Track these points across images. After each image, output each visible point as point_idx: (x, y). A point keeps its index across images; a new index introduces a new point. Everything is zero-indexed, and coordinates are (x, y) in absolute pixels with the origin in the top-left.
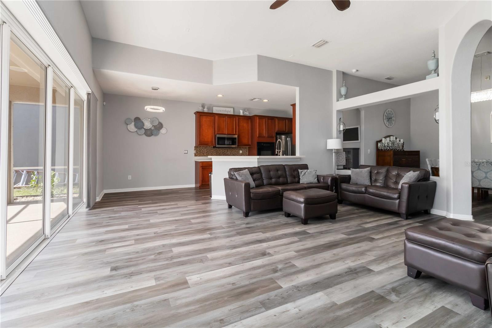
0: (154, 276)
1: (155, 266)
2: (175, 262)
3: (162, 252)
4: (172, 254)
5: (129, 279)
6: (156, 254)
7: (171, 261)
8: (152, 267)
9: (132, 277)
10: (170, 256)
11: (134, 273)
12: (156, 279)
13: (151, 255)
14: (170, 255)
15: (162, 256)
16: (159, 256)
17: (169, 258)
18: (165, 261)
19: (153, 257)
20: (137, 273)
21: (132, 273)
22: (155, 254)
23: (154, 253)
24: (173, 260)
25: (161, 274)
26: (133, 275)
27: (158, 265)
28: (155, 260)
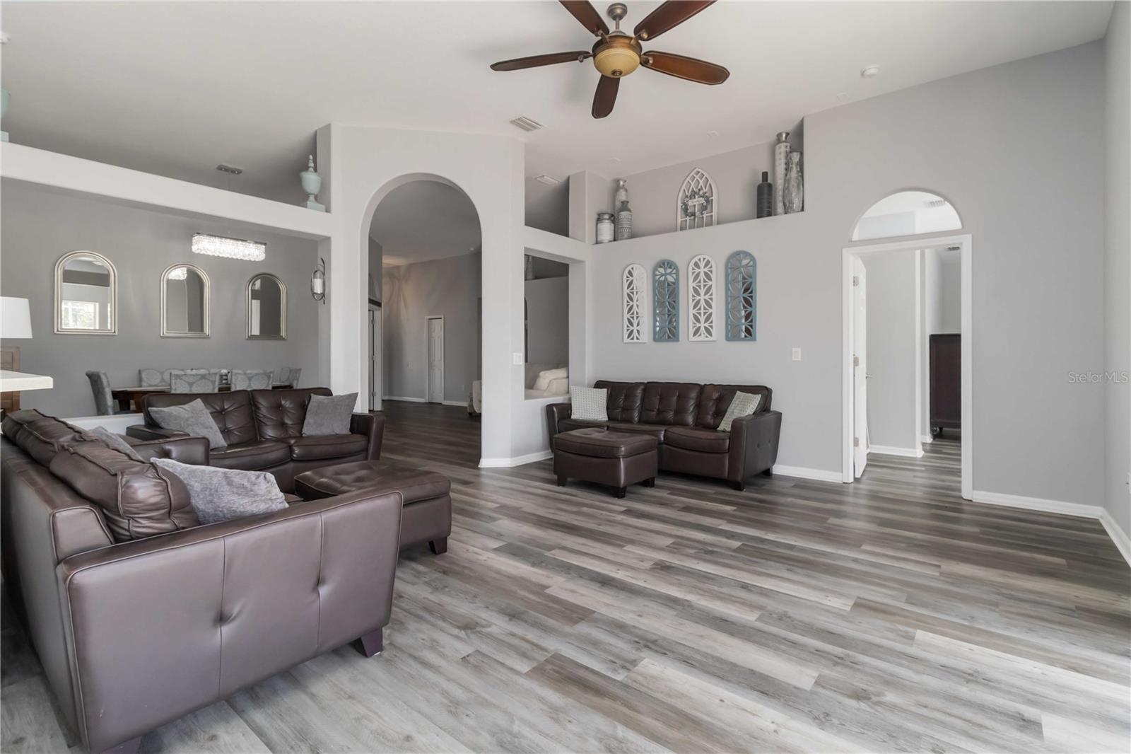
0: (912, 644)
1: (901, 665)
2: (843, 647)
3: (850, 697)
4: (826, 672)
5: (979, 669)
6: (875, 699)
7: (848, 655)
8: (908, 667)
9: (970, 671)
10: (838, 668)
11: (964, 678)
12: (913, 638)
13: (893, 708)
14: (834, 673)
15: (860, 682)
16: (871, 689)
17: (847, 666)
18: (864, 664)
19: (891, 697)
20: (954, 674)
21: (968, 681)
22: (879, 703)
23: (879, 709)
24: (842, 655)
25: (894, 640)
26: (964, 673)
27: (889, 662)
28: (887, 683)
